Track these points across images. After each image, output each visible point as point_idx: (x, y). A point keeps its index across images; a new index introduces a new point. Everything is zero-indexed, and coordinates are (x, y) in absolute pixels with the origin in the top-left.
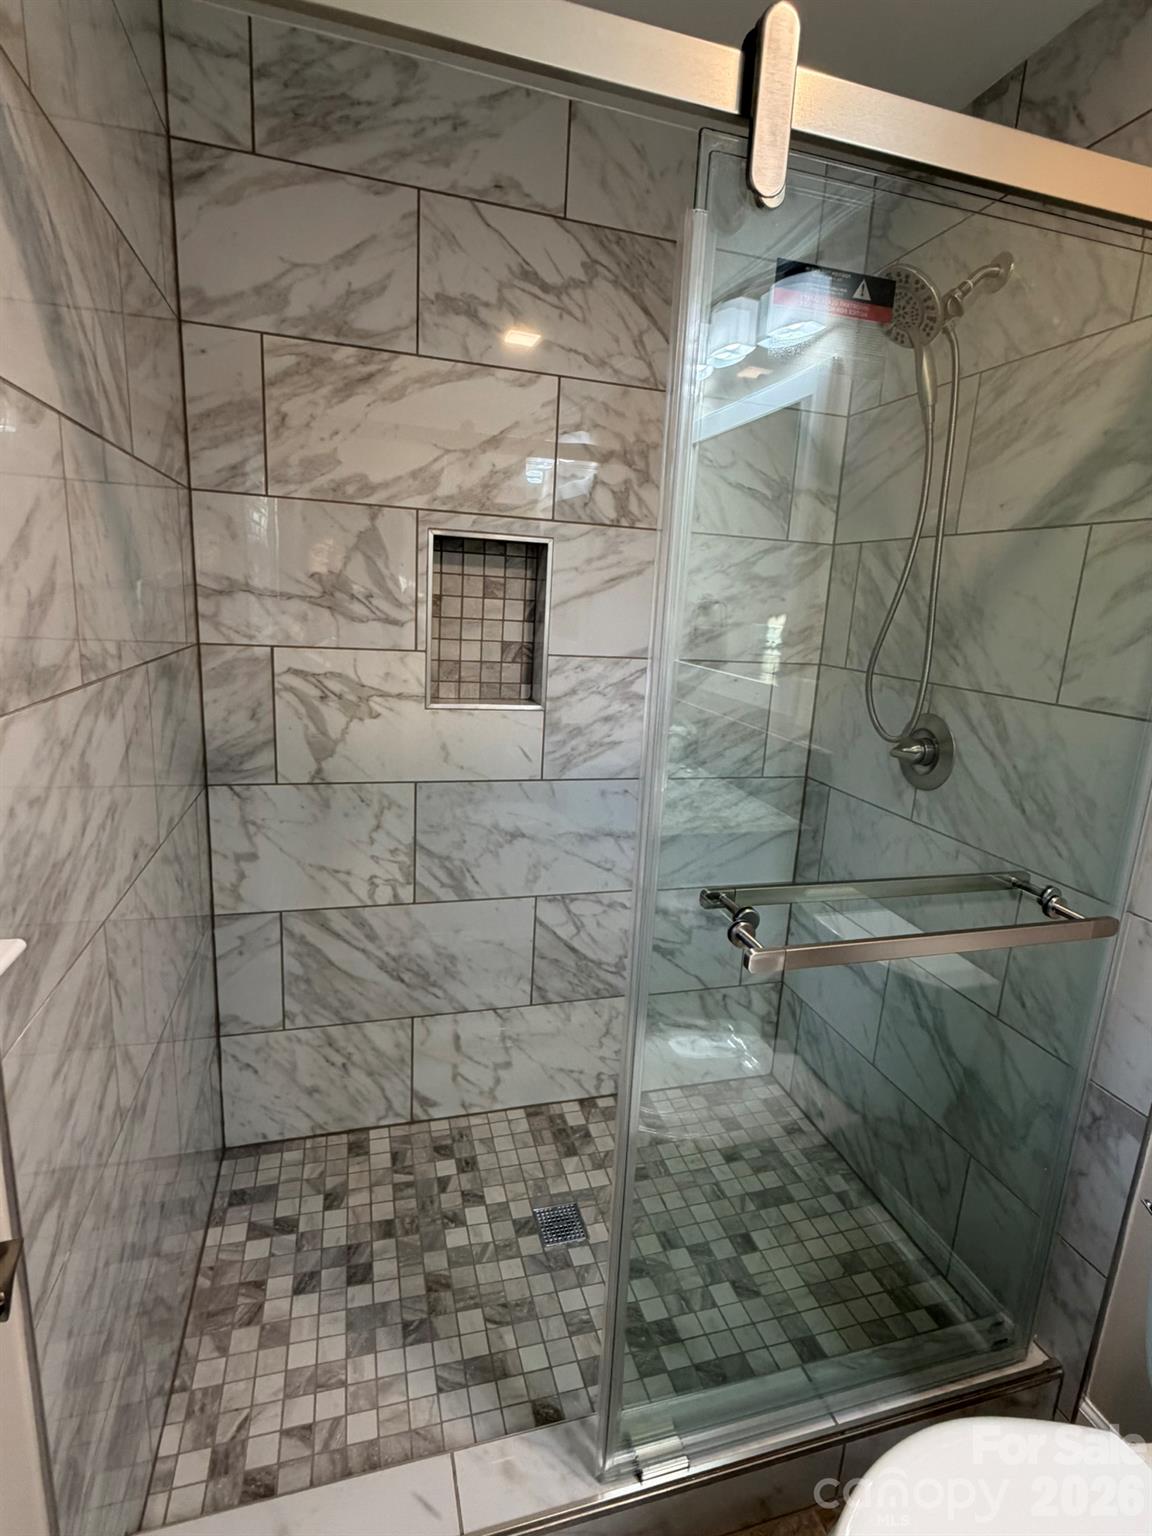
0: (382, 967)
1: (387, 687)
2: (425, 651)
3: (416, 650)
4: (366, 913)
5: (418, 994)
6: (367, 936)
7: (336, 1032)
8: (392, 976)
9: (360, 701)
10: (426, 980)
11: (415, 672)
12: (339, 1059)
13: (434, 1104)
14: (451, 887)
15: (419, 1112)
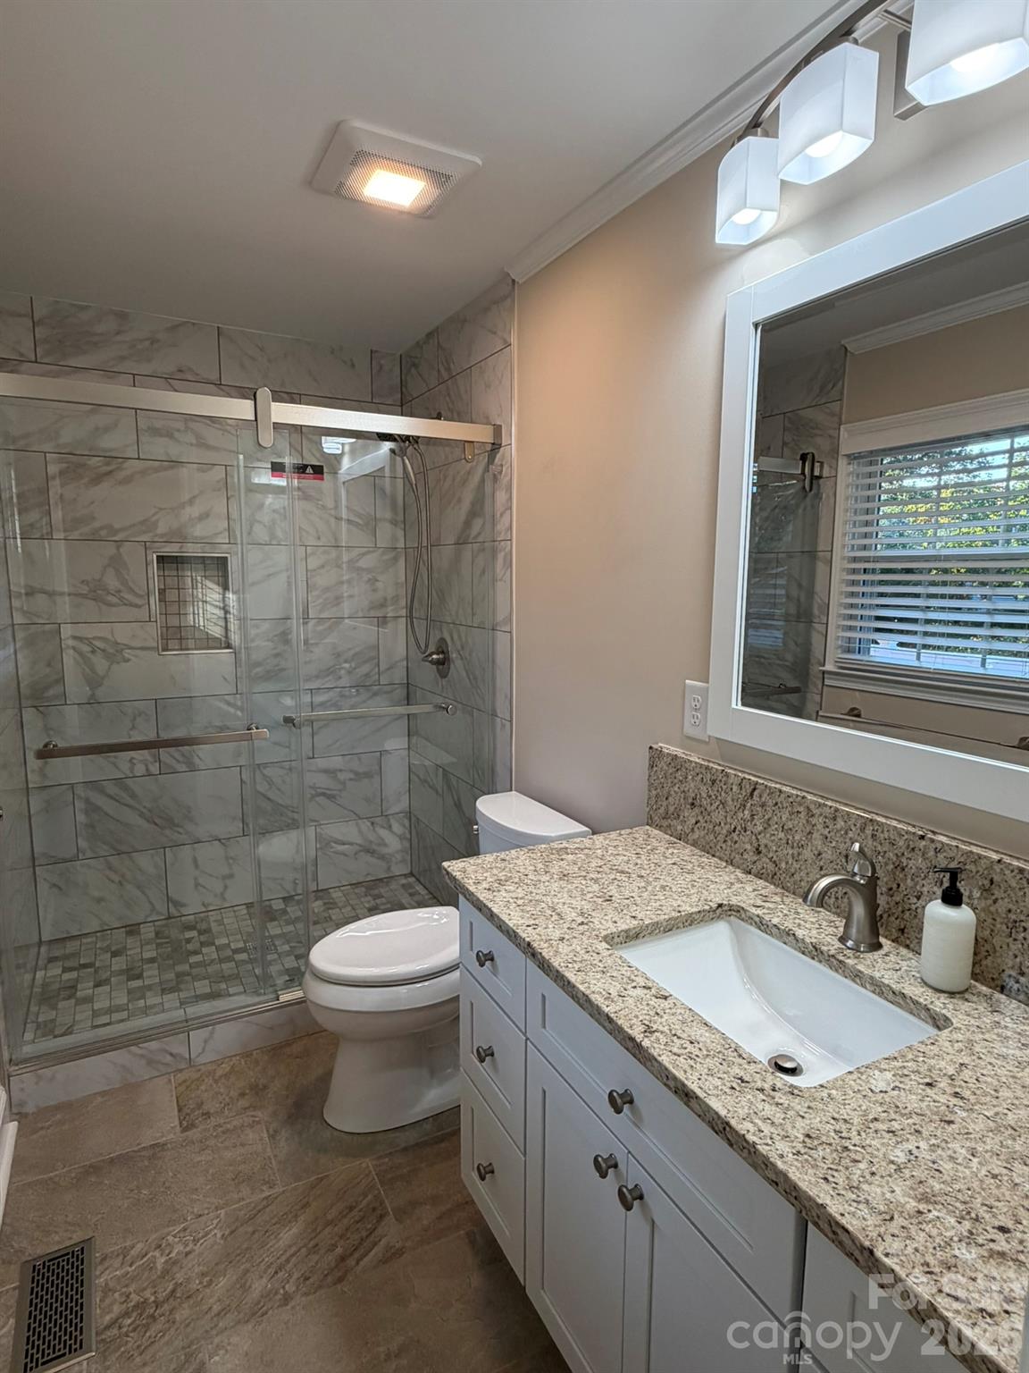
0: (142, 815)
1: (134, 644)
2: (156, 621)
3: (150, 621)
4: (129, 782)
5: (167, 832)
6: (131, 797)
7: (114, 860)
8: (148, 821)
9: (116, 653)
10: (171, 823)
11: (151, 634)
12: (117, 879)
13: (183, 905)
14: (184, 763)
15: (173, 911)
